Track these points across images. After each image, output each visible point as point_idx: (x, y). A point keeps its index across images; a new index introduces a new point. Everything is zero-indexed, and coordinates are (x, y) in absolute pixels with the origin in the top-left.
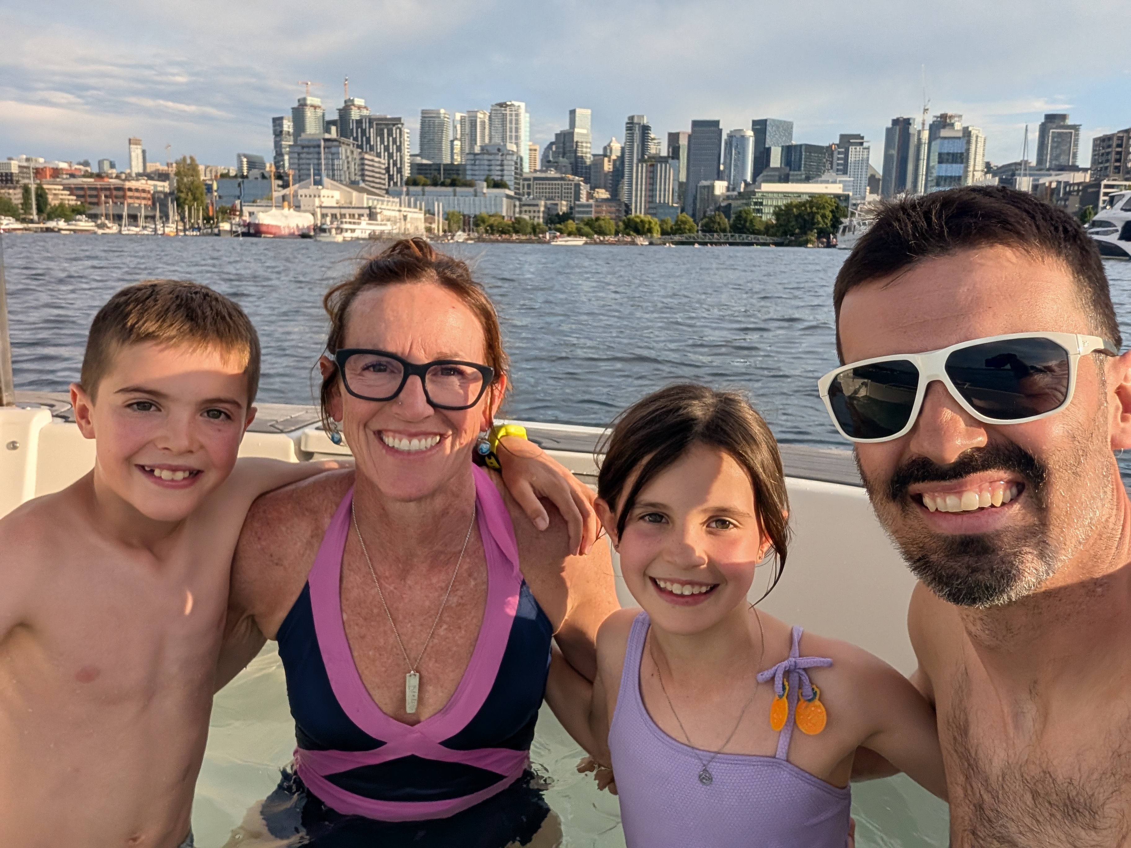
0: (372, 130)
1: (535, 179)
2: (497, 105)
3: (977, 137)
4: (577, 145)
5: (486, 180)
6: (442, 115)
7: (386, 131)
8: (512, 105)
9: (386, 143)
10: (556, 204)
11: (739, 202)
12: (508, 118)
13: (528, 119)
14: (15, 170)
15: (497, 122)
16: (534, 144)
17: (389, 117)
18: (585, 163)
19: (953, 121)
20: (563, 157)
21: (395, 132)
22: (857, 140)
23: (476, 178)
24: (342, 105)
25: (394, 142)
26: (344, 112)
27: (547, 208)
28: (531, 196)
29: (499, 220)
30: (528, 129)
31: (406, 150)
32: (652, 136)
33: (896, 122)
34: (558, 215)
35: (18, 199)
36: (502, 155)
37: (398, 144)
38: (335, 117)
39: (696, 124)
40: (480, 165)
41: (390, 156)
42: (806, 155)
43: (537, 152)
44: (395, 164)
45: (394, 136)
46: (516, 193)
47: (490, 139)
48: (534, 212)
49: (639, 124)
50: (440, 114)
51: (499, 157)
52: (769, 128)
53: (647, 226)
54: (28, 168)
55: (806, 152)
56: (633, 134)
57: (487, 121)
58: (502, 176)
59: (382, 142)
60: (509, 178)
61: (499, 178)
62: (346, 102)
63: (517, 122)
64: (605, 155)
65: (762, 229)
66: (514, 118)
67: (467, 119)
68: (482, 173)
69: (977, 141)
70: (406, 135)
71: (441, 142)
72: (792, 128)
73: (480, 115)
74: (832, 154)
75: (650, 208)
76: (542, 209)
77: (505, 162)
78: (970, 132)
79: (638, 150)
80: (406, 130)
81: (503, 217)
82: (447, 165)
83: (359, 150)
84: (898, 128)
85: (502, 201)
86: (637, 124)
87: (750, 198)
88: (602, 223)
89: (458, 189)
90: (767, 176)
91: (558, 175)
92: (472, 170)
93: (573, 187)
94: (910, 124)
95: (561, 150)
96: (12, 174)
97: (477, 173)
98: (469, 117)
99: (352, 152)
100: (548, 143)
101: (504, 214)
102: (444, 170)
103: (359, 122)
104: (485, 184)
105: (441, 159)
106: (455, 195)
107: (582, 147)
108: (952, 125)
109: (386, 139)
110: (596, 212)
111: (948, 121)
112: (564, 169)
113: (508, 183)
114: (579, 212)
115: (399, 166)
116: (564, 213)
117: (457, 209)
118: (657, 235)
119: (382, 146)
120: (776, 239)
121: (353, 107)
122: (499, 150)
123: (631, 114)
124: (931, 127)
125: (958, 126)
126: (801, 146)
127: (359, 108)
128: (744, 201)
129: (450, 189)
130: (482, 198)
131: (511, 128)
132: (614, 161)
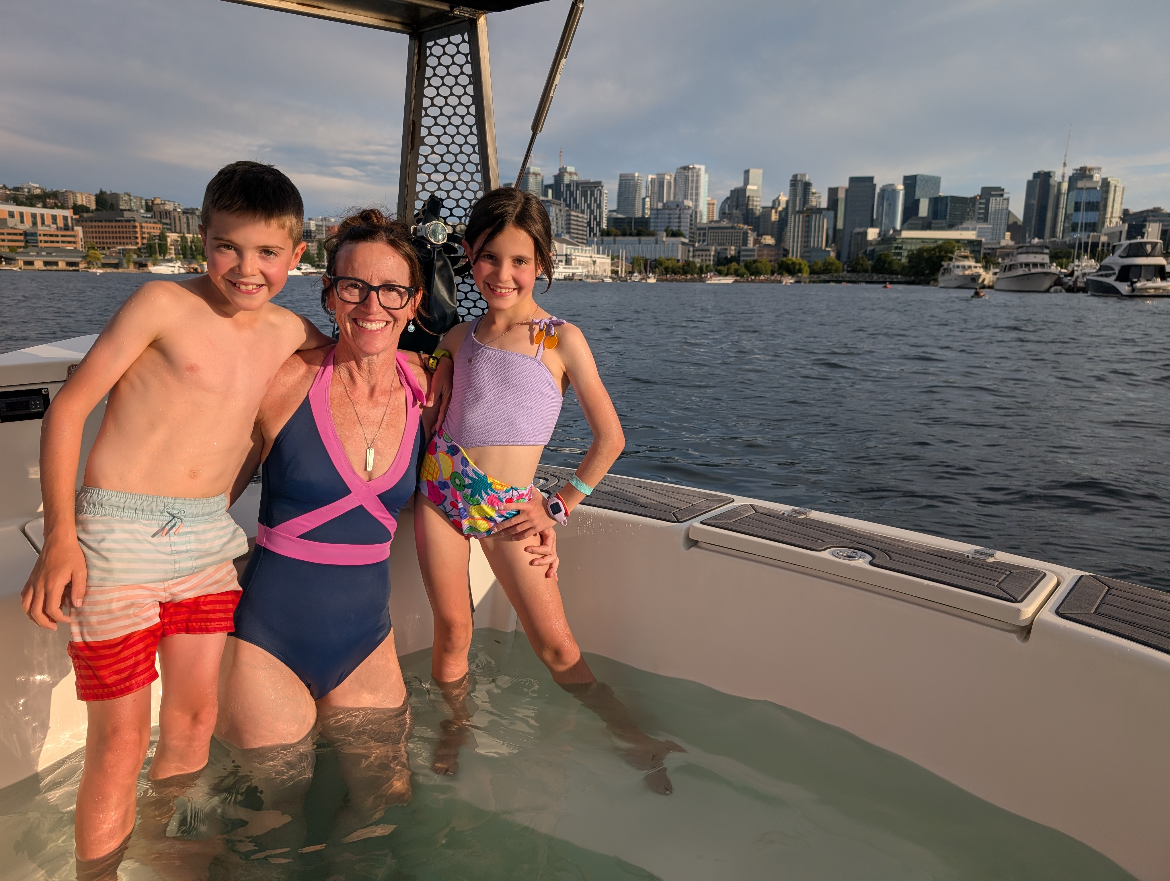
0: (578, 192)
1: (710, 228)
2: (681, 168)
3: (1116, 187)
4: (748, 200)
5: (666, 231)
6: (636, 178)
7: (589, 192)
8: (693, 168)
9: (589, 202)
10: (726, 249)
11: (882, 247)
12: (690, 179)
13: (707, 179)
14: (313, 228)
15: (681, 183)
16: (712, 199)
17: (592, 181)
18: (755, 214)
19: (1092, 173)
20: (737, 209)
21: (596, 193)
22: (999, 192)
23: (658, 229)
24: (557, 172)
25: (596, 200)
26: (559, 178)
27: (718, 253)
28: (705, 243)
29: (674, 262)
30: (707, 187)
31: (605, 207)
32: (814, 190)
33: (1036, 175)
34: (726, 258)
35: (314, 250)
36: (680, 210)
37: (598, 202)
38: (551, 181)
39: (852, 180)
40: (662, 218)
41: (592, 212)
42: (951, 206)
43: (715, 206)
44: (595, 219)
45: (595, 196)
46: (690, 241)
47: (675, 197)
48: (706, 255)
49: (802, 181)
50: (634, 176)
51: (677, 212)
52: (918, 183)
53: (797, 267)
54: (321, 226)
55: (951, 203)
56: (796, 189)
57: (672, 181)
58: (679, 227)
59: (586, 201)
60: (685, 228)
61: (677, 228)
62: (560, 169)
63: (698, 182)
64: (773, 208)
65: (899, 269)
66: (695, 178)
67: (656, 180)
68: (663, 224)
69: (1115, 191)
70: (605, 195)
71: (634, 200)
72: (940, 182)
73: (667, 177)
74: (974, 204)
75: (804, 252)
76: (713, 253)
77: (682, 216)
78: (1109, 183)
79: (800, 203)
80: (605, 191)
81: (678, 261)
82: (639, 218)
83: (567, 208)
84: (1039, 180)
85: (678, 247)
86: (800, 181)
87: (891, 243)
88: (759, 264)
89: (643, 238)
90: (911, 224)
91: (730, 225)
92: (655, 222)
93: (741, 234)
94: (1051, 177)
95: (735, 204)
96: (311, 231)
97: (659, 224)
98: (658, 178)
99: (560, 210)
100: (725, 198)
101: (679, 258)
102: (635, 222)
103: (568, 186)
104: (665, 234)
105: (634, 213)
106: (640, 243)
107: (753, 200)
108: (1091, 177)
109: (589, 199)
110: (758, 256)
111: (1087, 173)
112: (736, 220)
113: (684, 232)
114: (744, 256)
115: (598, 220)
116: (732, 257)
117: (641, 255)
118: (805, 275)
119: (586, 205)
120: (908, 278)
121: (565, 174)
122: (678, 206)
123: (795, 173)
124: (1071, 179)
125: (1097, 177)
126: (947, 197)
127: (571, 174)
128: (886, 246)
129: (636, 239)
130: (662, 245)
131: (692, 187)
132: (780, 212)
